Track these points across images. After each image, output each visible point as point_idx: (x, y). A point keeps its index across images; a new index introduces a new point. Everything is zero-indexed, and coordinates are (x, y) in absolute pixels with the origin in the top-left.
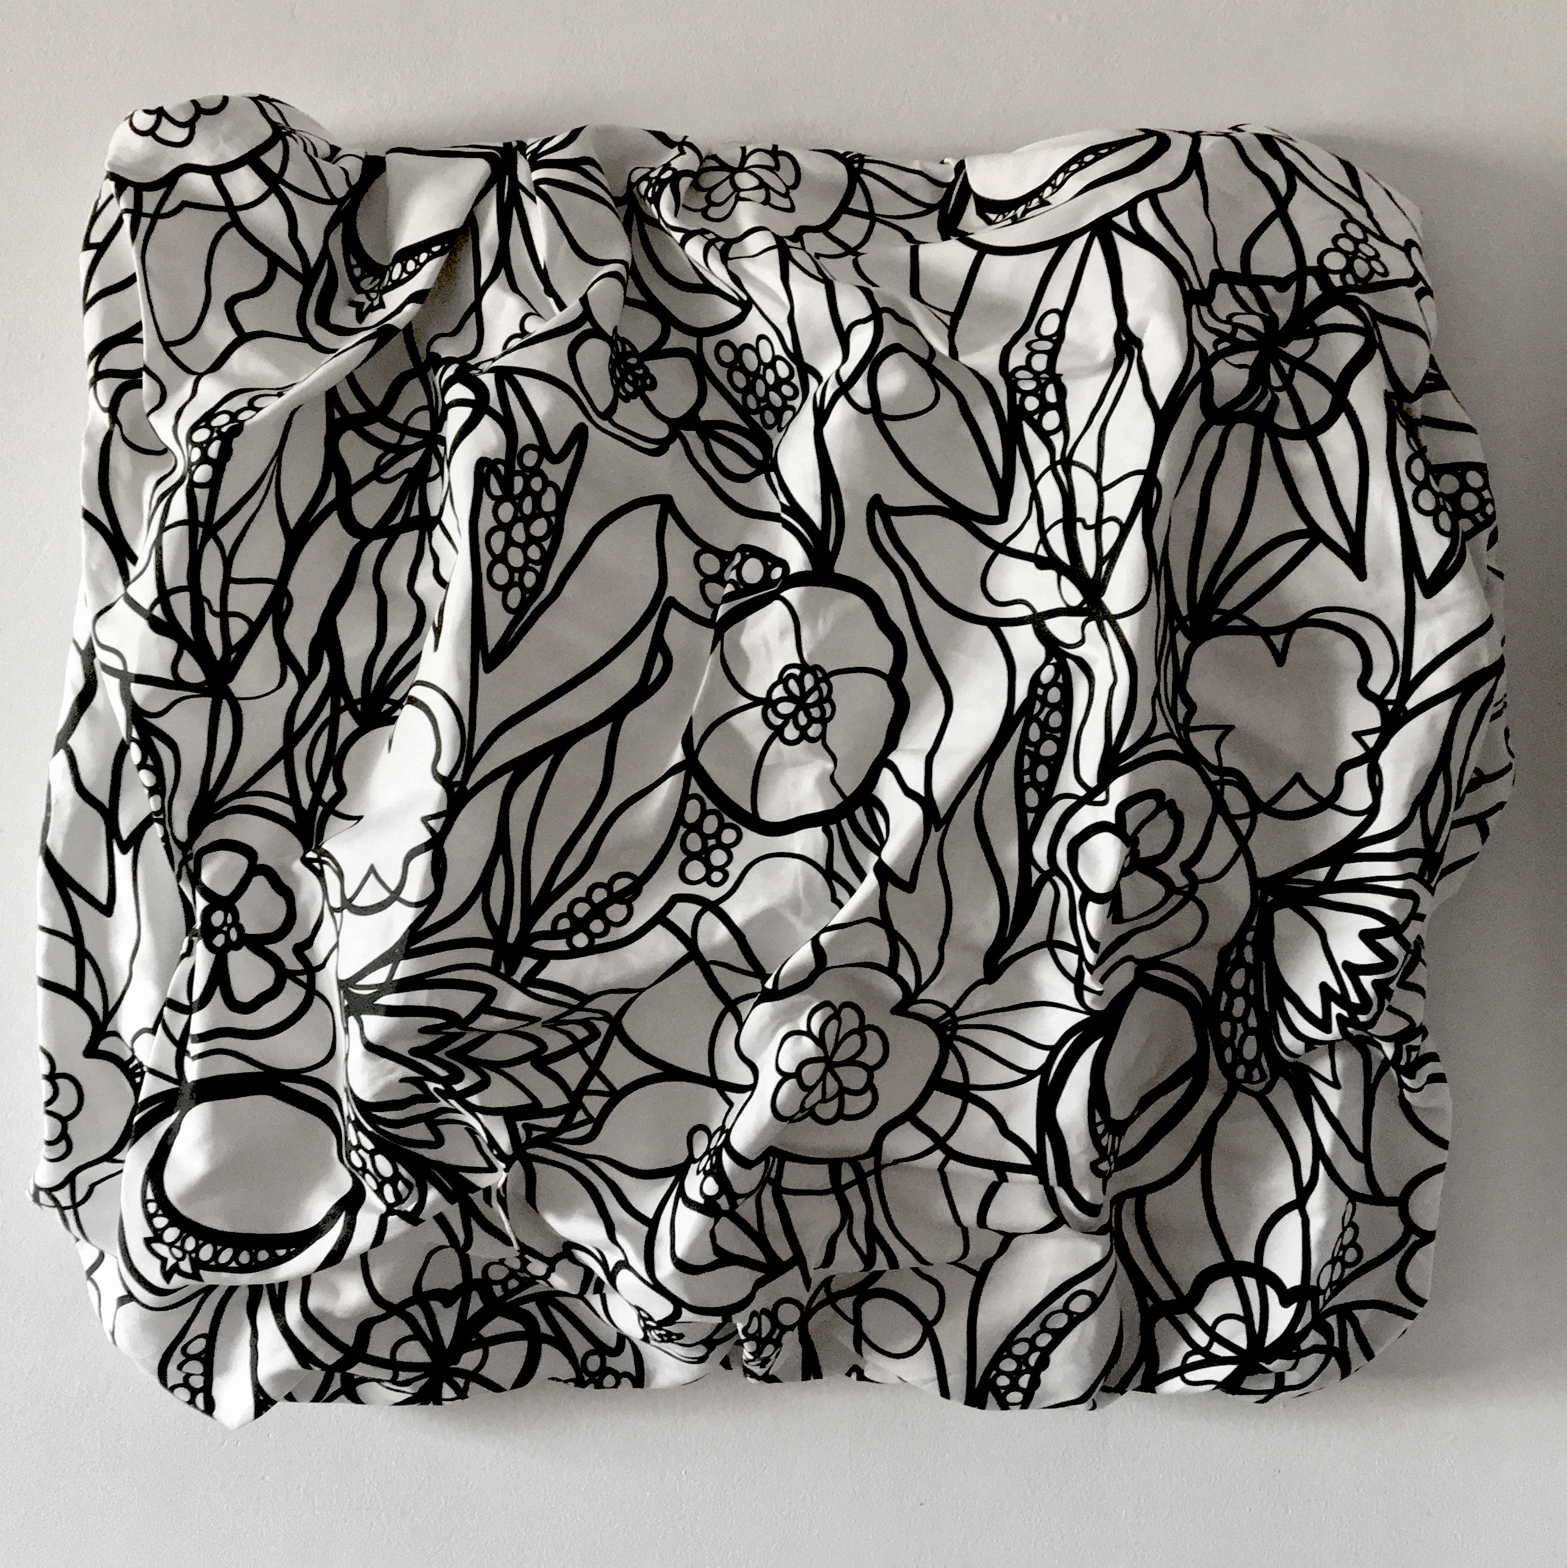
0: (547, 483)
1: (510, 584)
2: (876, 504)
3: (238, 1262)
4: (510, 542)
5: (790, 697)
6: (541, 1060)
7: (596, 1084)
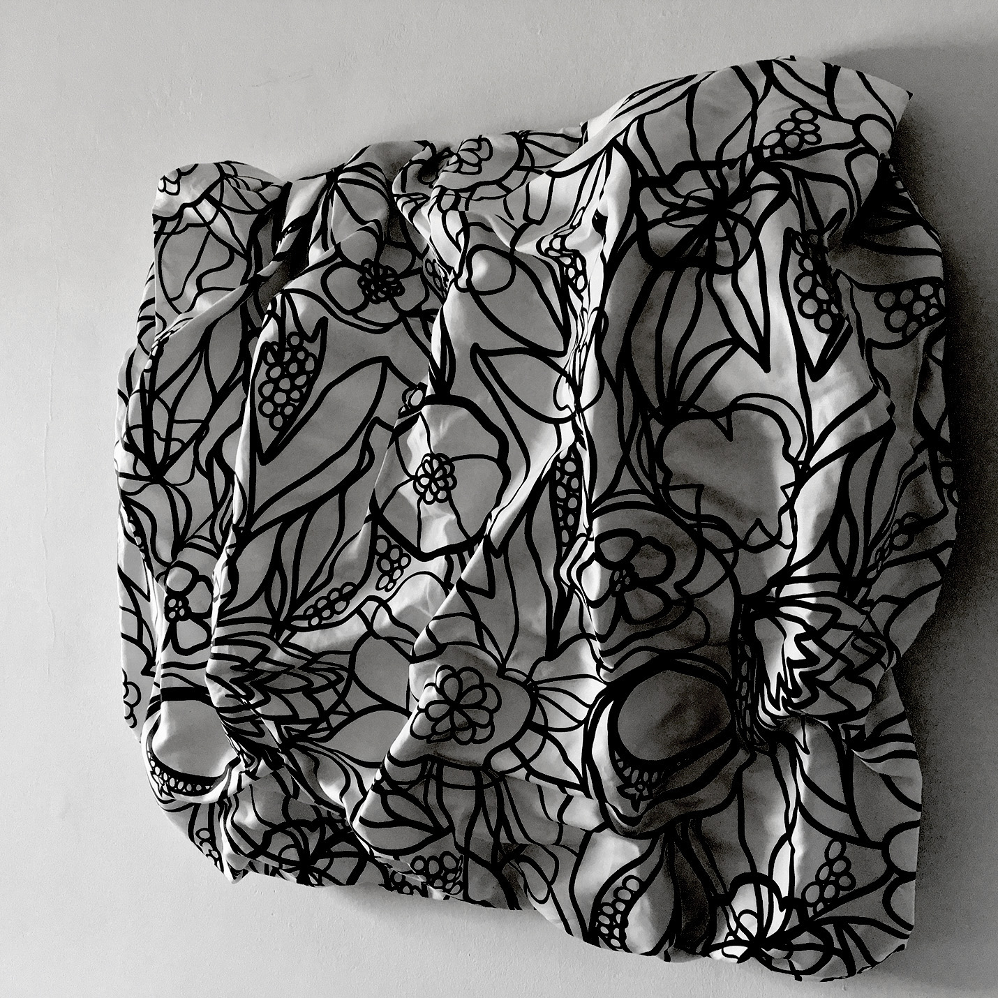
0: (308, 354)
1: (275, 413)
2: (476, 349)
3: (186, 790)
4: (277, 389)
5: (426, 475)
6: (309, 692)
7: (342, 708)
